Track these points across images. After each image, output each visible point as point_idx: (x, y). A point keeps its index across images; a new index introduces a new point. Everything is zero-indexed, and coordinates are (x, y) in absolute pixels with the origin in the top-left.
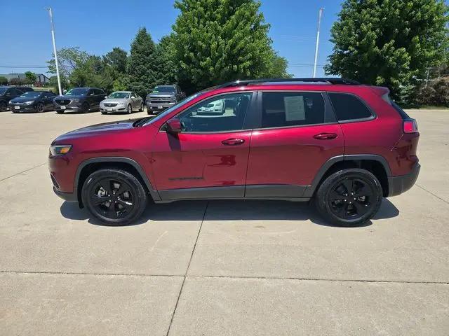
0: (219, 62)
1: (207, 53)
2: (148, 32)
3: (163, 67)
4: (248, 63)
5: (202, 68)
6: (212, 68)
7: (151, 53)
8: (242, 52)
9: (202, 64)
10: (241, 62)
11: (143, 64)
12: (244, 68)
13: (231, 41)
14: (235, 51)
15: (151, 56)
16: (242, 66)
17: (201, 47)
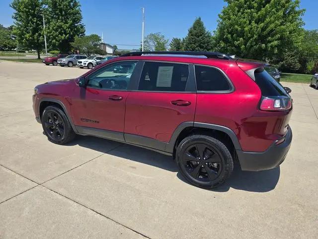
0: (250, 42)
1: (241, 34)
2: (202, 20)
3: (208, 45)
4: (276, 43)
5: (235, 47)
6: (243, 47)
7: (201, 35)
8: (272, 33)
9: (236, 43)
10: (270, 42)
11: (194, 44)
12: (271, 46)
13: (262, 25)
14: (265, 33)
15: (200, 37)
16: (269, 45)
17: (237, 30)
